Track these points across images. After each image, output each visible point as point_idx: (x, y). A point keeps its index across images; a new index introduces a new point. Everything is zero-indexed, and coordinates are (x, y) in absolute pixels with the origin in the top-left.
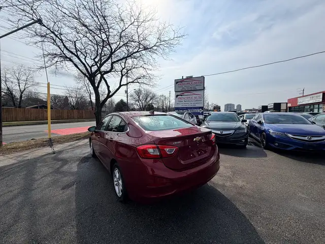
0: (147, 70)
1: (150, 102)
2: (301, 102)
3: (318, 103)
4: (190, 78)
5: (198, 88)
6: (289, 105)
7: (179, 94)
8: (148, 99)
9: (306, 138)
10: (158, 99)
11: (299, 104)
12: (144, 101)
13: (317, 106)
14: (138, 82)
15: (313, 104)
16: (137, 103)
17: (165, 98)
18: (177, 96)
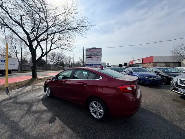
0: (68, 41)
1: (62, 60)
2: (135, 62)
3: (141, 63)
4: (94, 48)
5: (98, 54)
6: (130, 64)
7: (88, 56)
8: (60, 59)
9: (152, 78)
10: (67, 59)
11: (134, 63)
12: (57, 60)
13: (140, 65)
14: (61, 48)
15: (139, 64)
16: (52, 60)
17: (71, 58)
18: (87, 58)
